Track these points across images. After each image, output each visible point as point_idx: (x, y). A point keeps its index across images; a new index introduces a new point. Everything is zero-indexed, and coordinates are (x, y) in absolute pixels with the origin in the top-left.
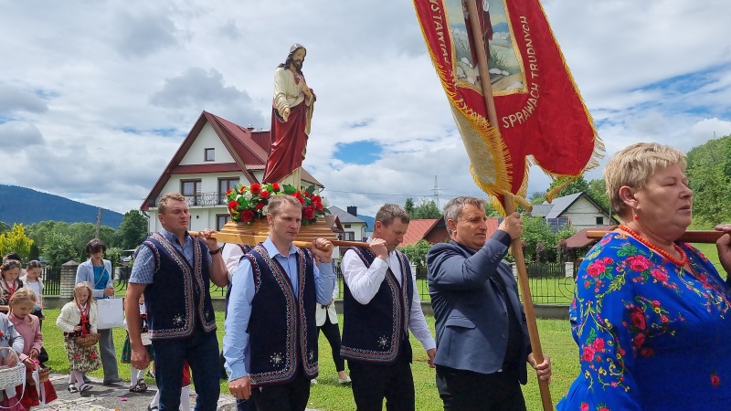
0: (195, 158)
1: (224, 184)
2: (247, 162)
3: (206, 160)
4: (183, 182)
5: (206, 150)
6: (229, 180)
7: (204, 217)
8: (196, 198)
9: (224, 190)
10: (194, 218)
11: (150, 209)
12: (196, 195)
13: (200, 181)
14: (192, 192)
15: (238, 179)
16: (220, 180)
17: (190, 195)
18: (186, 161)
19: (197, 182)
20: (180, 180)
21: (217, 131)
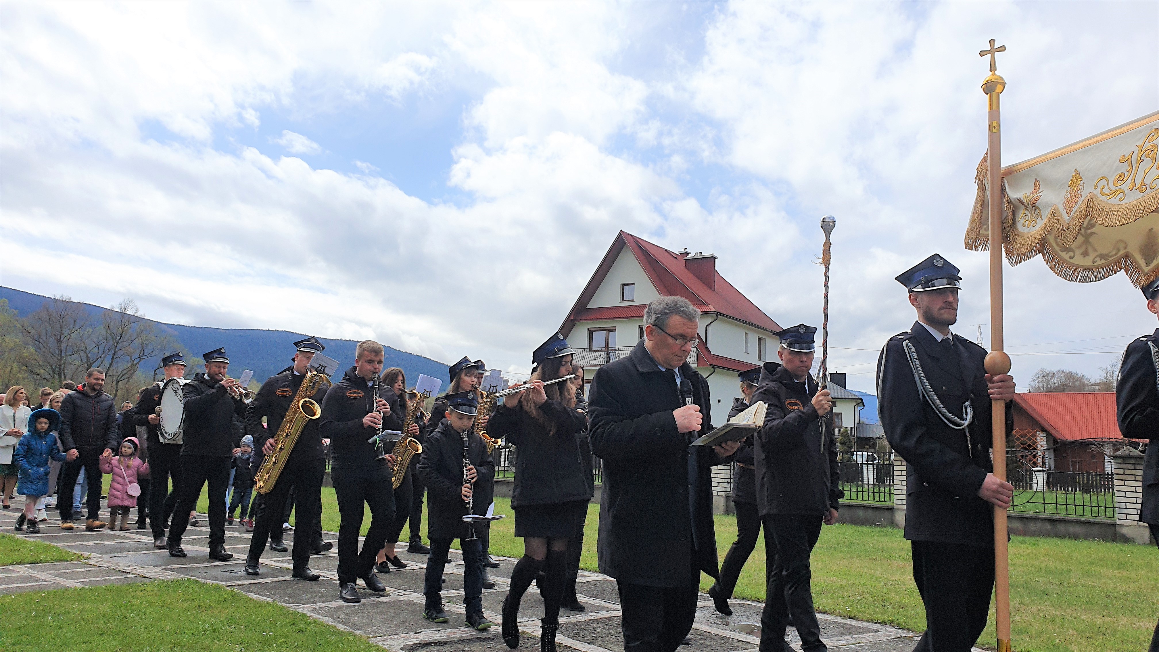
0: (608, 297)
3: (623, 300)
4: (591, 332)
5: (623, 285)
8: (608, 355)
12: (609, 352)
13: (614, 330)
14: (603, 345)
17: (601, 351)
18: (597, 302)
19: (609, 331)
20: (587, 329)
21: (639, 259)
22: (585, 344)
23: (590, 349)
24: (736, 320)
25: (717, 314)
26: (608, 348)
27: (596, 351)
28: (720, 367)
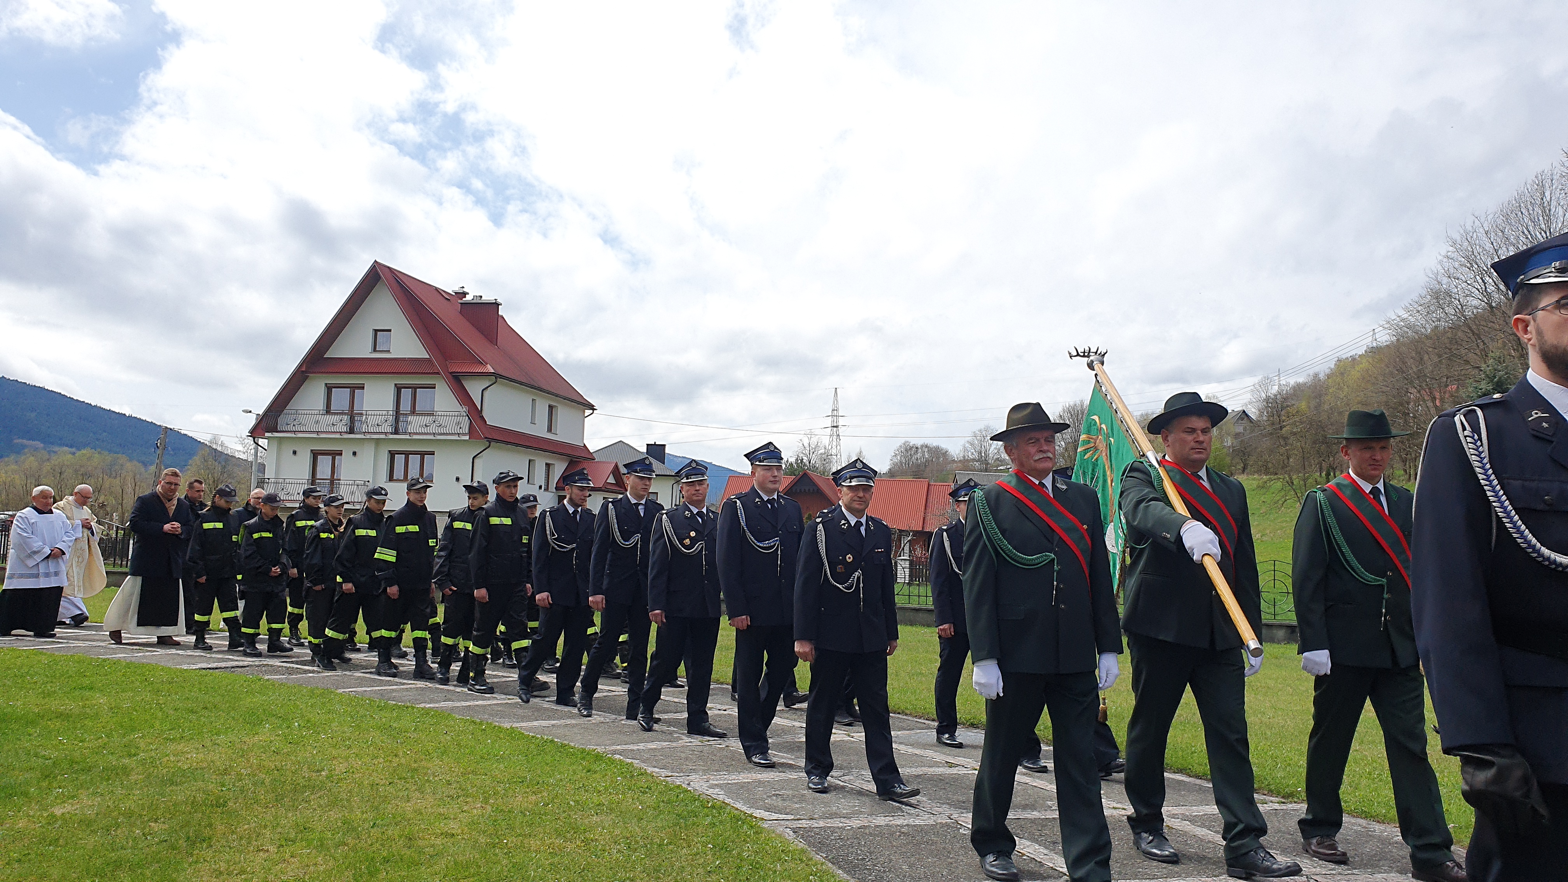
0: (355, 346)
1: (406, 394)
2: (450, 357)
3: (375, 350)
4: (329, 388)
5: (376, 331)
6: (414, 388)
7: (367, 454)
8: (352, 420)
9: (406, 406)
10: (347, 455)
11: (267, 434)
12: (353, 416)
13: (361, 388)
14: (346, 407)
15: (432, 387)
16: (399, 389)
17: (342, 414)
18: (341, 350)
19: (354, 388)
20: (324, 385)
21: (397, 299)
22: (321, 405)
23: (328, 411)
24: (521, 383)
25: (497, 377)
26: (352, 411)
27: (335, 414)
28: (497, 441)
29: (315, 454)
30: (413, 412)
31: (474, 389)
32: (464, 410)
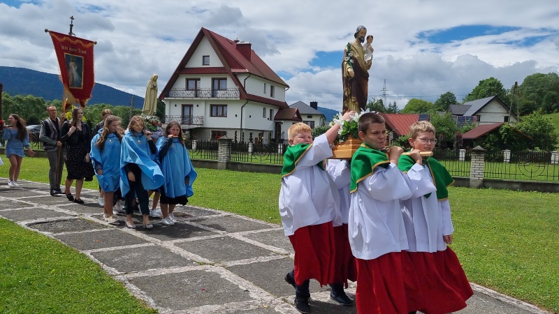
0: (196, 63)
1: (216, 82)
2: (232, 67)
3: (204, 64)
4: (188, 80)
5: (204, 57)
6: (219, 79)
7: (202, 106)
8: (195, 93)
9: (216, 87)
10: (195, 106)
11: (165, 98)
12: (196, 90)
13: (199, 79)
14: (194, 87)
15: (226, 79)
16: (213, 80)
17: (193, 90)
18: (191, 65)
19: (197, 80)
20: (185, 79)
21: (211, 43)
22: (185, 87)
23: (187, 89)
24: (259, 77)
25: (250, 74)
27: (190, 90)
28: (251, 100)
29: (184, 106)
30: (219, 89)
31: (241, 79)
32: (237, 88)
